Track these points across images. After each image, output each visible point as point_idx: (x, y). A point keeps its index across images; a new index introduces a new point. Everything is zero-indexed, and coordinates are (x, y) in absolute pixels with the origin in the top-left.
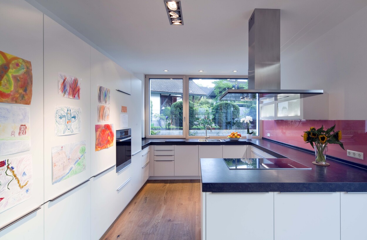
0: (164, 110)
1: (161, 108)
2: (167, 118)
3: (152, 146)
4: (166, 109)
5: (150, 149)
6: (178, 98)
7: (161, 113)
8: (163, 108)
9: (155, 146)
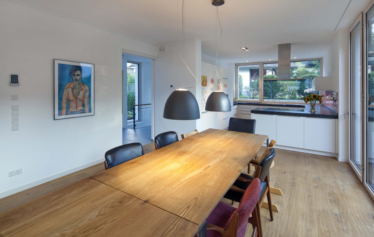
0: (253, 82)
1: (251, 80)
2: (254, 90)
3: (239, 105)
4: (254, 81)
5: (238, 106)
6: (267, 71)
7: (250, 85)
8: (253, 81)
9: (241, 105)
